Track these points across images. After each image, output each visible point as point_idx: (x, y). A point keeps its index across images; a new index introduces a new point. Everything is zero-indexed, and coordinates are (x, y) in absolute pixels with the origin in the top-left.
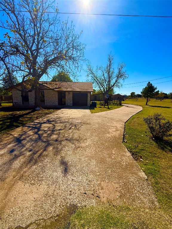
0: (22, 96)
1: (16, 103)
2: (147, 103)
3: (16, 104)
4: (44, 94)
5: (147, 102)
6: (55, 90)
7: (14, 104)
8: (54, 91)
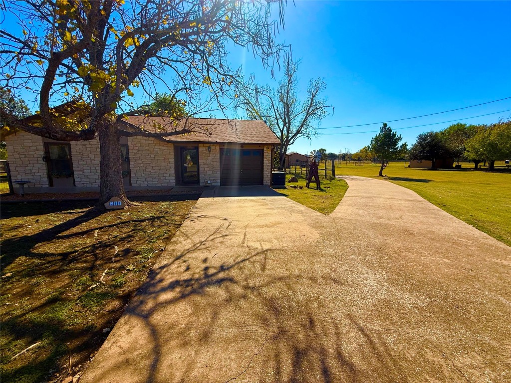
0: (47, 158)
1: (22, 183)
2: (381, 172)
3: (26, 186)
4: (128, 153)
5: (382, 169)
6: (167, 138)
7: (16, 186)
8: (162, 143)
